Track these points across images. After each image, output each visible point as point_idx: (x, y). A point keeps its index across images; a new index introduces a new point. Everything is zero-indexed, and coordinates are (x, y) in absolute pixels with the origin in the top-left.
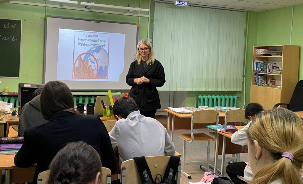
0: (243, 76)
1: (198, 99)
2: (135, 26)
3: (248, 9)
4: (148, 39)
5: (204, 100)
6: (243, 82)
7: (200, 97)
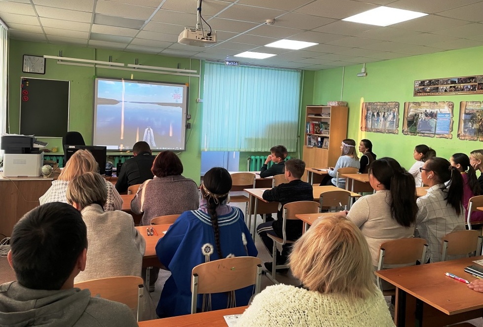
0: (298, 136)
1: (251, 160)
2: (186, 86)
3: (303, 69)
4: (199, 99)
5: (256, 160)
6: (297, 143)
7: (253, 157)
